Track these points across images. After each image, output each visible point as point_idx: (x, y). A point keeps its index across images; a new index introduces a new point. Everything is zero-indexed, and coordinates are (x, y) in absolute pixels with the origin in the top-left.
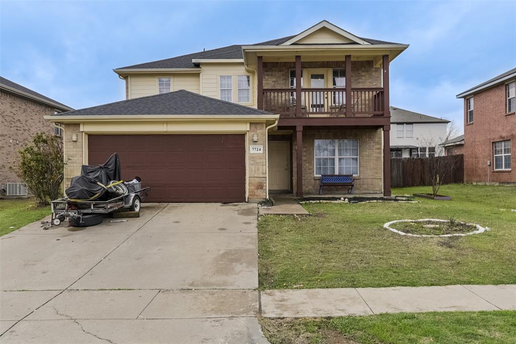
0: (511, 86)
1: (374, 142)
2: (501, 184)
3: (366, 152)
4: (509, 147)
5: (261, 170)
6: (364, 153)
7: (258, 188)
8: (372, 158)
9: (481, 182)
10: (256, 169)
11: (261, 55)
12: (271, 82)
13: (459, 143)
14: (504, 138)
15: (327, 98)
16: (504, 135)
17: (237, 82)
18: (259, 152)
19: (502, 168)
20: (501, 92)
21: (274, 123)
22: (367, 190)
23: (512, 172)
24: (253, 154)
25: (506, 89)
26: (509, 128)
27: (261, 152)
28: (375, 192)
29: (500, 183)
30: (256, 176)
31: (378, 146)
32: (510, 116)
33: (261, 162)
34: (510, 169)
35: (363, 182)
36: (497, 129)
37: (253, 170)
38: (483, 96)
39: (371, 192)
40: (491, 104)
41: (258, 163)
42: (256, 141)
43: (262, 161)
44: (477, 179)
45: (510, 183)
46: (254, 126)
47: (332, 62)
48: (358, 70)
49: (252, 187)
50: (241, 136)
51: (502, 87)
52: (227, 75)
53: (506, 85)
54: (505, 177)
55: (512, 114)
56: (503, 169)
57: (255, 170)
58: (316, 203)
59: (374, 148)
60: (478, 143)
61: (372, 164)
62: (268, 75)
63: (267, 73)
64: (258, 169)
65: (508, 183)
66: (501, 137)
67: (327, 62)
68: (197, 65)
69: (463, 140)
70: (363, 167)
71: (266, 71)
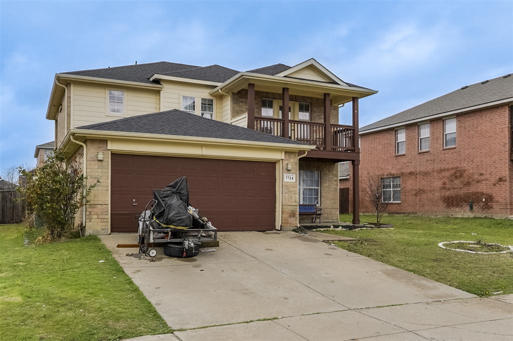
0: (399, 132)
1: (333, 175)
2: (390, 215)
3: (326, 183)
4: (398, 183)
5: (293, 199)
6: (325, 184)
7: (291, 216)
8: (331, 189)
9: (368, 212)
10: (290, 197)
11: (253, 83)
12: (245, 109)
13: (345, 178)
14: (394, 175)
15: (294, 130)
16: (393, 172)
17: (201, 104)
18: (292, 180)
19: (390, 200)
20: (390, 137)
21: (305, 153)
22: (327, 219)
23: (402, 204)
24: (287, 182)
25: (395, 134)
26: (398, 167)
27: (294, 180)
28: (333, 221)
29: (389, 213)
30: (289, 204)
31: (336, 179)
32: (400, 157)
33: (293, 191)
34: (400, 202)
35: (324, 211)
36: (386, 167)
37: (287, 199)
38: (371, 138)
39: (330, 221)
40: (380, 145)
41: (290, 191)
42: (290, 170)
43: (294, 189)
44: (363, 210)
45: (400, 213)
46: (288, 155)
47: (299, 96)
48: (320, 106)
49: (286, 216)
50: (272, 164)
51: (391, 132)
52: (190, 96)
53: (395, 131)
54: (393, 208)
55: (403, 155)
56: (392, 201)
57: (288, 198)
58: (324, 230)
59: (333, 181)
60: (365, 179)
61: (331, 195)
62: (242, 102)
63: (241, 100)
64: (291, 198)
65: (398, 213)
66: (390, 174)
67: (295, 96)
68: (157, 81)
69: (349, 175)
70: (324, 197)
71: (241, 98)
